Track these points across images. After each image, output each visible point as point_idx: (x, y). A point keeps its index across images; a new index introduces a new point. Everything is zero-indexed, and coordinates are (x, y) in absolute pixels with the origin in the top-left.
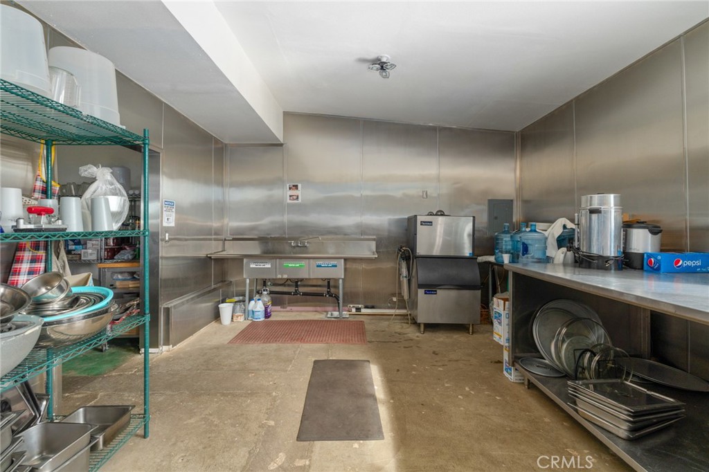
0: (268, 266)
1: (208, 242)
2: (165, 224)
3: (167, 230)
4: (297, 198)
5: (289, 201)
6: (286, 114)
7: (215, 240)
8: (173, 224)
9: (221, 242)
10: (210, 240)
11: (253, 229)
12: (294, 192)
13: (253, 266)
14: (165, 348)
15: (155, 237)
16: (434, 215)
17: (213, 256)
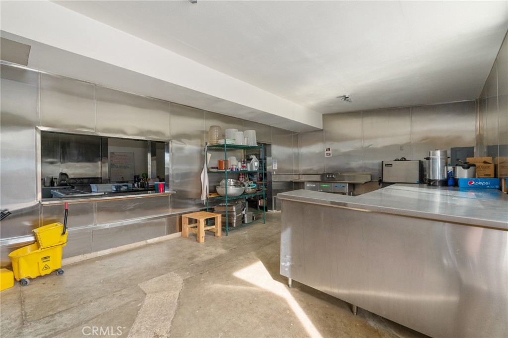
0: (314, 186)
1: (291, 176)
2: (274, 168)
3: (274, 170)
4: (330, 155)
5: (326, 156)
6: (324, 115)
7: (295, 174)
8: (276, 168)
9: (298, 176)
10: (292, 174)
11: (311, 169)
12: (328, 152)
13: (308, 185)
14: (274, 211)
15: (270, 173)
16: (399, 160)
17: (293, 181)
